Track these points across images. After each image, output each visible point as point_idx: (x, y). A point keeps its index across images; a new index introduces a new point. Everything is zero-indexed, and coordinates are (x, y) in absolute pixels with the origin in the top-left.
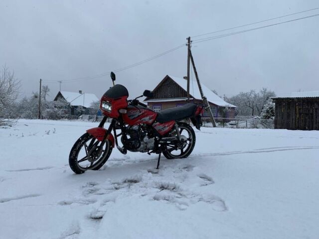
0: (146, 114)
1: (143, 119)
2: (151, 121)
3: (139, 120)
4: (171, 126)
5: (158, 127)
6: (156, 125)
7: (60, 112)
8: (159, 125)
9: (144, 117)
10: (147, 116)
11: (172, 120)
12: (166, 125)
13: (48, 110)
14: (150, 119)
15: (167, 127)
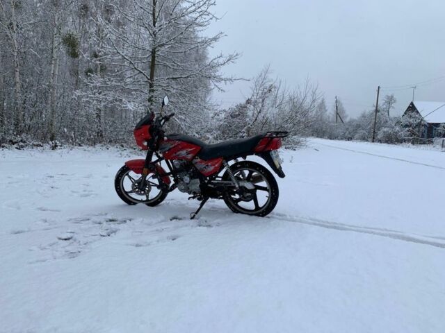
0: (180, 147)
1: (178, 153)
2: (190, 156)
3: (174, 155)
4: (216, 165)
5: (200, 164)
6: (196, 163)
7: (403, 133)
8: (200, 162)
9: (179, 151)
10: (182, 149)
11: (217, 158)
12: (210, 164)
13: (385, 130)
14: (188, 153)
15: (211, 166)
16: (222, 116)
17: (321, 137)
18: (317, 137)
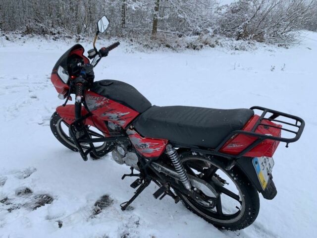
0: (109, 108)
4: (157, 150)
6: (132, 134)
8: (136, 136)
12: (147, 143)
14: (120, 119)
16: (224, 11)
17: (313, 30)
18: (309, 30)
